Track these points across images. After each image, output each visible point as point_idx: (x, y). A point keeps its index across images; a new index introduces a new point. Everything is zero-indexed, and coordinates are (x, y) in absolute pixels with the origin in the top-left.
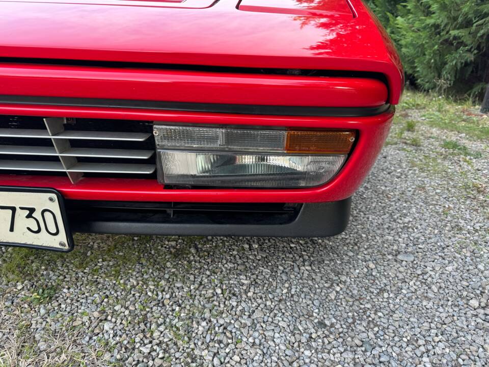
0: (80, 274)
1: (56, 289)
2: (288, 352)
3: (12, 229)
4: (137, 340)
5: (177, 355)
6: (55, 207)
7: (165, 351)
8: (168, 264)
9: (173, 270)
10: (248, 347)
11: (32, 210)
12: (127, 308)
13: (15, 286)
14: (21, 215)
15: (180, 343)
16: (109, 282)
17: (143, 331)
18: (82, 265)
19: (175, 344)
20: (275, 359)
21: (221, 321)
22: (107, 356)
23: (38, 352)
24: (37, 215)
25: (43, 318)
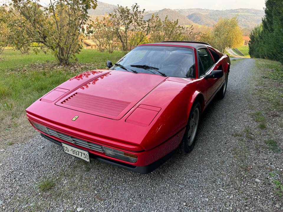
0: (96, 166)
1: (90, 169)
2: (127, 198)
3: (81, 156)
4: (100, 185)
5: (106, 191)
6: (88, 154)
7: (104, 189)
8: (116, 169)
9: (116, 171)
10: (120, 194)
11: (84, 154)
12: (101, 178)
13: (83, 166)
14: (83, 154)
15: (107, 189)
16: (101, 170)
17: (102, 184)
18: (97, 164)
19: (106, 189)
20: (123, 198)
21: (118, 187)
22: (93, 187)
23: (82, 182)
24: (85, 155)
25: (85, 175)
